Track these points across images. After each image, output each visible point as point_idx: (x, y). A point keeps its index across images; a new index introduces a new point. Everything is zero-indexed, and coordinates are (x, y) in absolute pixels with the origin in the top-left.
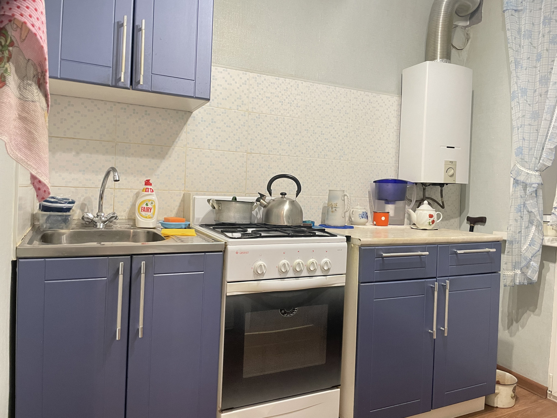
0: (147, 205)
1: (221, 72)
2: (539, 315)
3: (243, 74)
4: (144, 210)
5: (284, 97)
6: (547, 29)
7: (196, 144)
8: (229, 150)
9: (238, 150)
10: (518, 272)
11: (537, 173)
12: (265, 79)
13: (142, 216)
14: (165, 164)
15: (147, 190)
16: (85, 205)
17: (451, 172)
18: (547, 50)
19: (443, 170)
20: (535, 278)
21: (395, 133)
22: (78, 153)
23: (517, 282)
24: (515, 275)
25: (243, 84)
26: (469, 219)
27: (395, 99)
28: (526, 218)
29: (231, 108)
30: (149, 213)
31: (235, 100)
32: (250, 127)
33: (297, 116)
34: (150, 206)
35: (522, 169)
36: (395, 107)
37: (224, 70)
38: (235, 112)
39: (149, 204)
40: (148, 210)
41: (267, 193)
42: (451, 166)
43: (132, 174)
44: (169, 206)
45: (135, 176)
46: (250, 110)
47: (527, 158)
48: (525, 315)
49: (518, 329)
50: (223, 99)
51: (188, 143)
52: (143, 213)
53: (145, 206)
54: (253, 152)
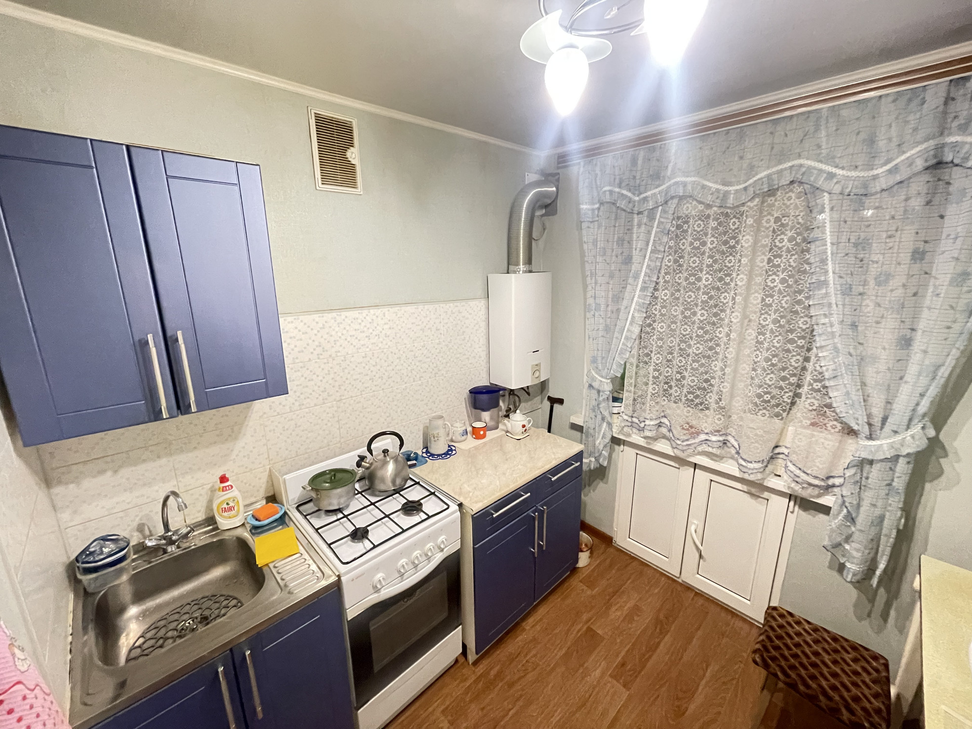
0: (228, 504)
1: (292, 322)
2: (606, 483)
3: (319, 317)
4: (225, 510)
5: (371, 331)
6: (620, 251)
7: (275, 411)
8: (316, 405)
9: (326, 401)
10: (593, 459)
11: (609, 381)
12: (346, 317)
13: (225, 517)
14: (240, 444)
15: (224, 489)
16: (143, 524)
17: (537, 374)
18: (620, 270)
19: (530, 373)
20: (605, 464)
21: (485, 337)
22: (115, 472)
23: (592, 467)
24: (590, 461)
25: (321, 328)
26: (550, 398)
27: (482, 303)
28: (599, 417)
29: (310, 359)
30: (233, 513)
31: (314, 350)
32: (335, 373)
33: (387, 346)
34: (231, 504)
35: (596, 376)
36: (483, 311)
37: (295, 319)
38: (316, 362)
39: (230, 503)
40: (231, 509)
41: (368, 454)
42: (537, 368)
43: (199, 469)
44: (254, 487)
45: (204, 471)
46: (334, 355)
47: (600, 367)
48: (595, 483)
49: (590, 492)
50: (299, 352)
51: (265, 413)
52: (226, 514)
53: (226, 506)
54: (343, 398)
